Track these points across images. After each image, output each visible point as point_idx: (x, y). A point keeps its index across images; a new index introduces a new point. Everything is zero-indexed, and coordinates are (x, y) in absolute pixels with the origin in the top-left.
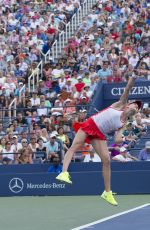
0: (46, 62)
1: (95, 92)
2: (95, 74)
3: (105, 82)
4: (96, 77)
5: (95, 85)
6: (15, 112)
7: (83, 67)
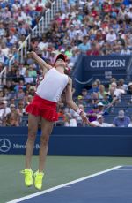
0: (33, 36)
1: (76, 64)
2: (76, 47)
3: (85, 55)
4: (77, 51)
5: (76, 57)
6: (5, 80)
7: (66, 41)
